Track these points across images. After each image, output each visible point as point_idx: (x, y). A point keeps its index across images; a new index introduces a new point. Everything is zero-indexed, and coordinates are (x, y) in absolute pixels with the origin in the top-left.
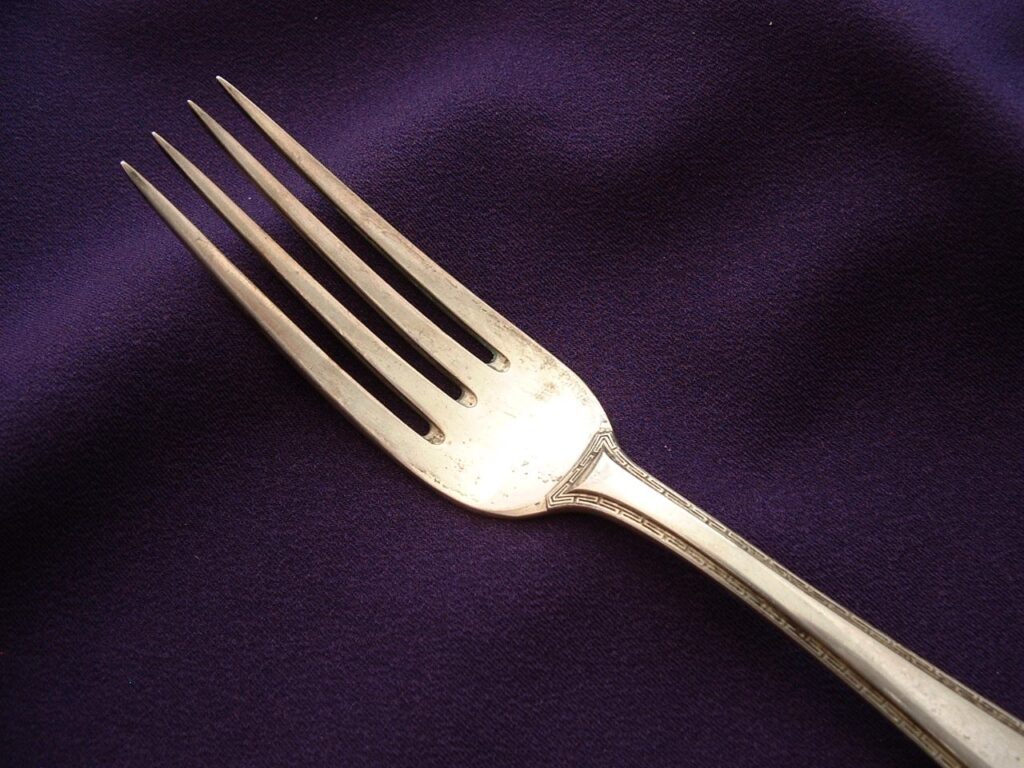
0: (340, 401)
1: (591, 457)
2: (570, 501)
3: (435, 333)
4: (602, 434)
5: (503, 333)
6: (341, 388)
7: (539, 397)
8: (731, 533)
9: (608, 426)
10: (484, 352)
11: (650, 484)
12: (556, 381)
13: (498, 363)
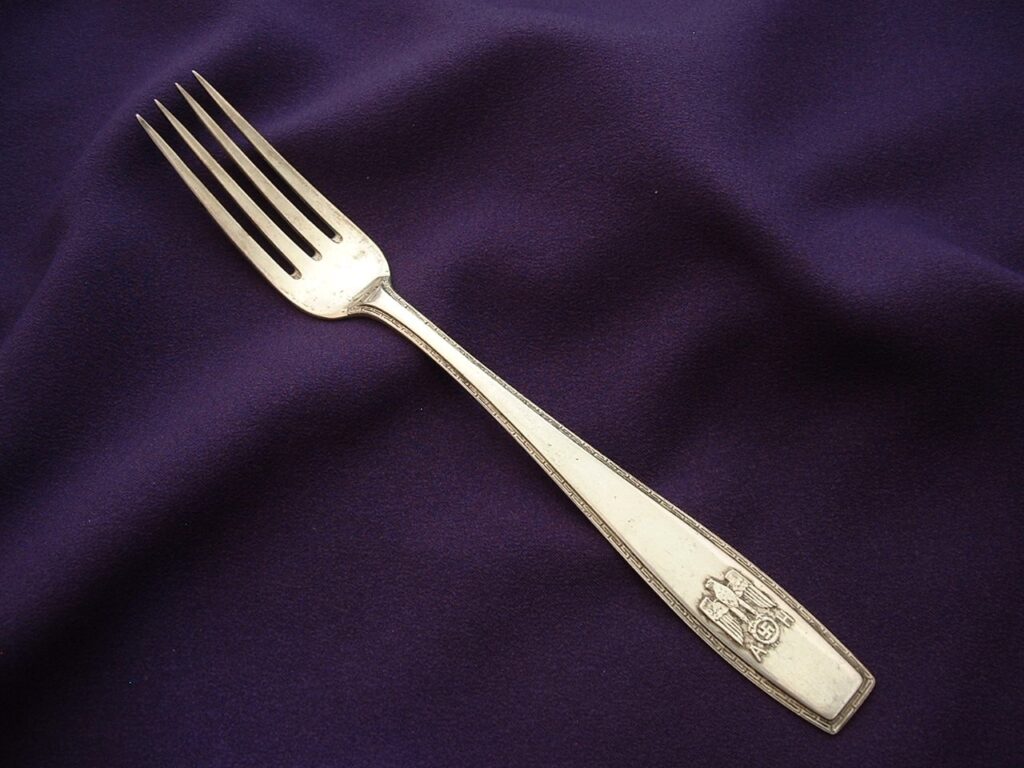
0: (246, 253)
1: (373, 289)
2: (359, 311)
3: (303, 220)
4: (382, 278)
5: (342, 223)
6: (248, 245)
7: (356, 258)
8: (438, 329)
9: (388, 274)
10: (330, 232)
11: (401, 303)
12: (366, 250)
13: (336, 239)
